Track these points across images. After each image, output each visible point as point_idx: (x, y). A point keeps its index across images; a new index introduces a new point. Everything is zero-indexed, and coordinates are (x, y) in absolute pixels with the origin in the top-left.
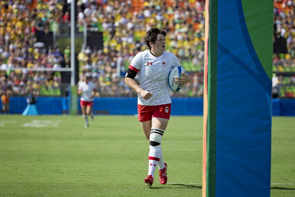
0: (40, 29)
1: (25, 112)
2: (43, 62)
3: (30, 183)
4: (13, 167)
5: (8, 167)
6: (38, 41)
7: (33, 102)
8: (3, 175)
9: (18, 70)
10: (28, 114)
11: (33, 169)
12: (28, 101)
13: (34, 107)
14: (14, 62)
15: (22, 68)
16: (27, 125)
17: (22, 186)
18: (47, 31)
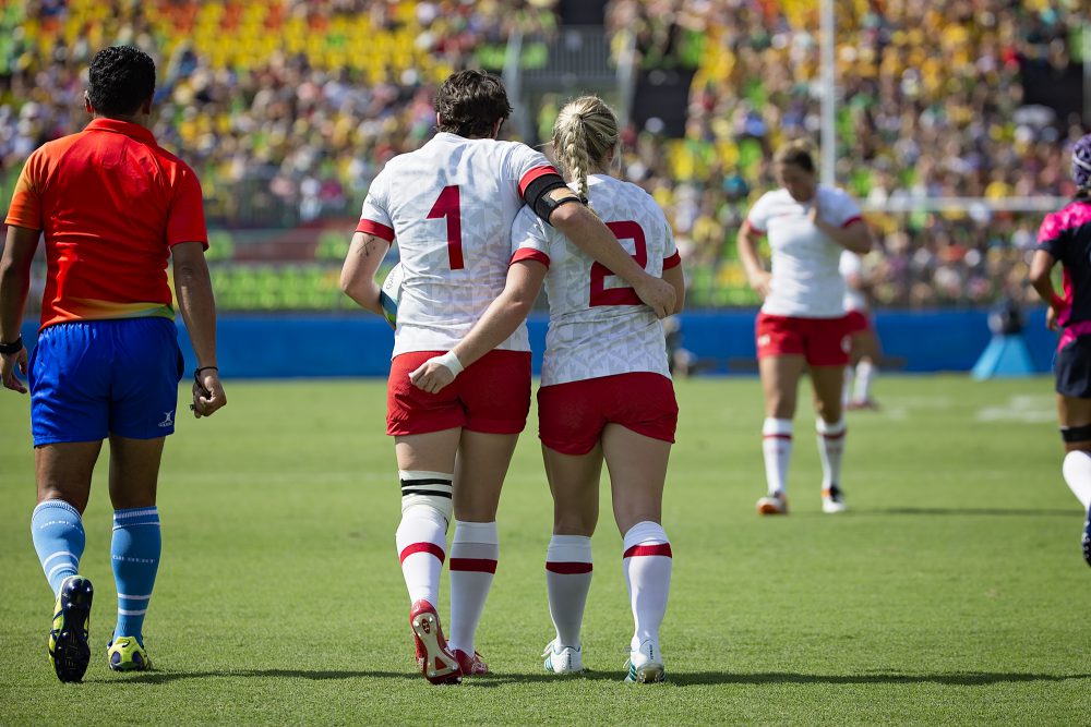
0: (1034, 52)
1: (985, 365)
2: (1049, 175)
3: (1006, 632)
4: (941, 571)
5: (922, 571)
6: (1029, 100)
7: (1014, 328)
8: (906, 602)
9: (953, 207)
10: (995, 371)
11: (1017, 580)
12: (996, 322)
13: (1015, 348)
14: (938, 178)
15: (966, 200)
16: (990, 414)
17: (975, 643)
18: (1060, 62)
